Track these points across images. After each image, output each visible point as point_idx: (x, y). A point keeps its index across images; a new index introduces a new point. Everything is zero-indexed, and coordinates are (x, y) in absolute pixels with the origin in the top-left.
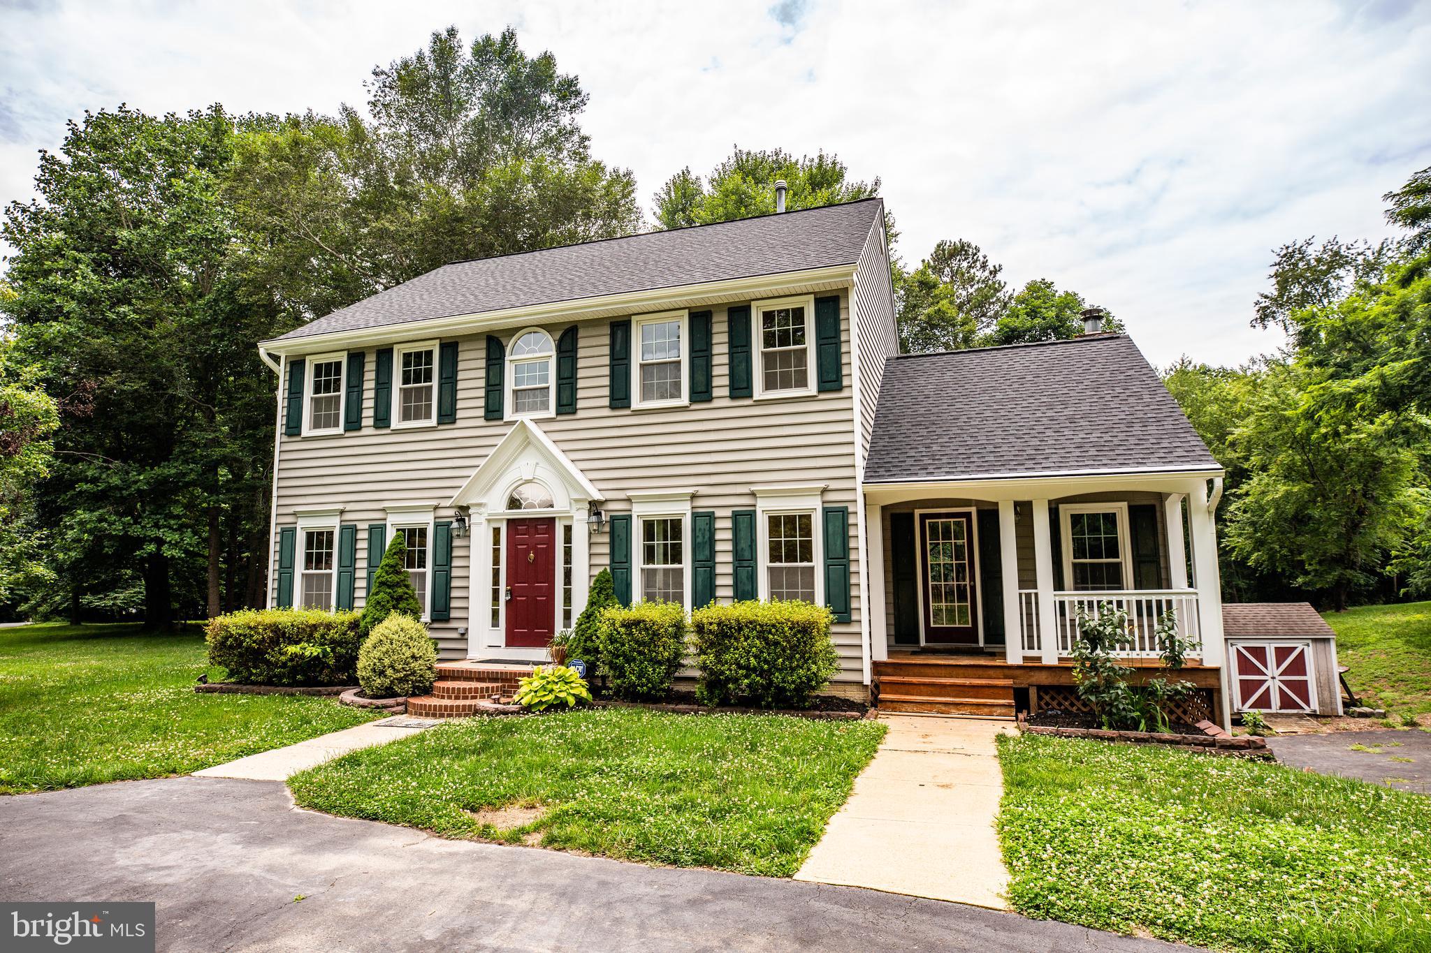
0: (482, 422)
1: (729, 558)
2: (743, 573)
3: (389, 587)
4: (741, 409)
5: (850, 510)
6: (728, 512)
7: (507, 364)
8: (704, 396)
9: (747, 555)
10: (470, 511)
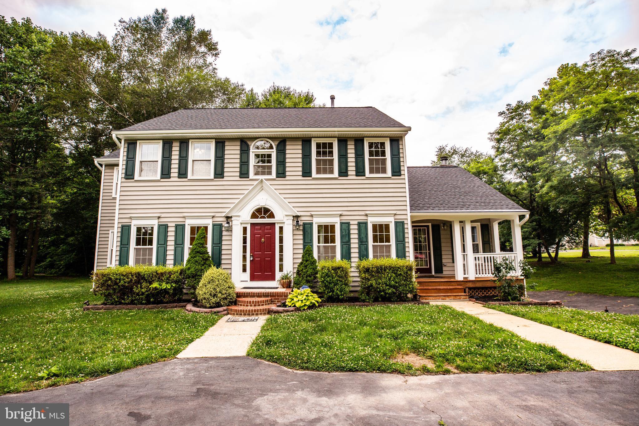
0: (238, 178)
1: (357, 241)
2: (363, 247)
3: (201, 254)
4: (360, 180)
5: (405, 222)
6: (356, 222)
7: (251, 153)
8: (345, 174)
9: (364, 240)
10: (232, 219)
